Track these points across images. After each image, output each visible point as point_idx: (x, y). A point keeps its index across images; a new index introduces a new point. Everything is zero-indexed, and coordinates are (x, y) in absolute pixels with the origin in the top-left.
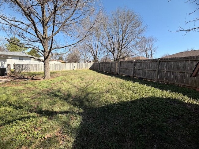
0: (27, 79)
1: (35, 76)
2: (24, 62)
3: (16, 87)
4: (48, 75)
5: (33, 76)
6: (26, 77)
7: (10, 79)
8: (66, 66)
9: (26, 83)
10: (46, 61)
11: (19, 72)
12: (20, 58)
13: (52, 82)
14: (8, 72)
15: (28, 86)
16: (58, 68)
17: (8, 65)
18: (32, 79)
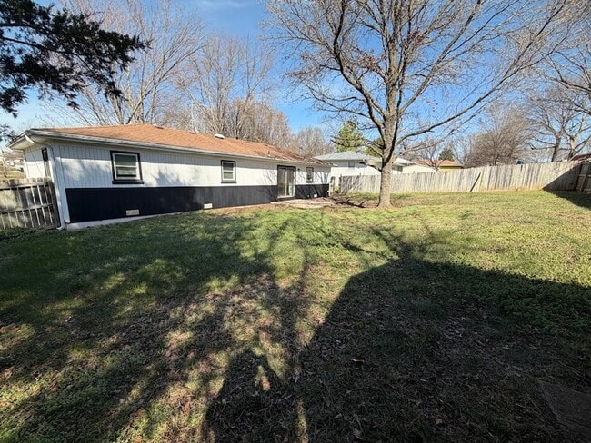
0: (352, 205)
1: (367, 202)
2: (356, 171)
3: (335, 215)
4: (386, 199)
5: (363, 201)
6: (351, 202)
7: (330, 203)
8: (445, 179)
9: (347, 212)
10: (386, 169)
11: (345, 193)
12: (351, 164)
13: (388, 215)
14: (330, 191)
15: (349, 215)
16: (422, 185)
17: (333, 178)
18: (360, 206)
